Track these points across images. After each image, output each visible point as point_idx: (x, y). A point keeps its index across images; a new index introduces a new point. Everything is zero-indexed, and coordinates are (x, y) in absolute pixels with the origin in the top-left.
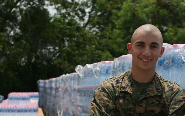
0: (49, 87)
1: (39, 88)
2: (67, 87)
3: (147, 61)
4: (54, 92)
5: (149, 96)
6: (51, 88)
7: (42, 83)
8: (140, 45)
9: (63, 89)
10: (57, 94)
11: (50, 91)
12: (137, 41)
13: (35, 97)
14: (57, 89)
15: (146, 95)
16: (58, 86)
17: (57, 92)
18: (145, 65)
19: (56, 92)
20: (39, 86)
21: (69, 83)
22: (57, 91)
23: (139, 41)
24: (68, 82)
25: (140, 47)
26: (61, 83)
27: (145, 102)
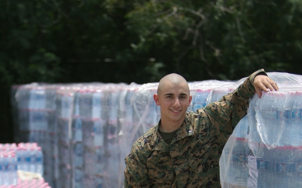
0: (79, 122)
1: (26, 120)
2: (141, 127)
3: (177, 111)
4: (98, 140)
5: (179, 139)
6: (88, 126)
7: (39, 97)
8: (169, 97)
9: (131, 131)
10: (112, 147)
11: (84, 136)
12: (166, 93)
13: (28, 160)
14: (109, 130)
15: (176, 139)
16: (113, 120)
17: (112, 141)
18: (176, 116)
19: (106, 141)
20: (28, 111)
21: (148, 116)
22: (110, 137)
23: (168, 93)
24: (145, 113)
25: (169, 99)
26: (125, 114)
27: (177, 145)
